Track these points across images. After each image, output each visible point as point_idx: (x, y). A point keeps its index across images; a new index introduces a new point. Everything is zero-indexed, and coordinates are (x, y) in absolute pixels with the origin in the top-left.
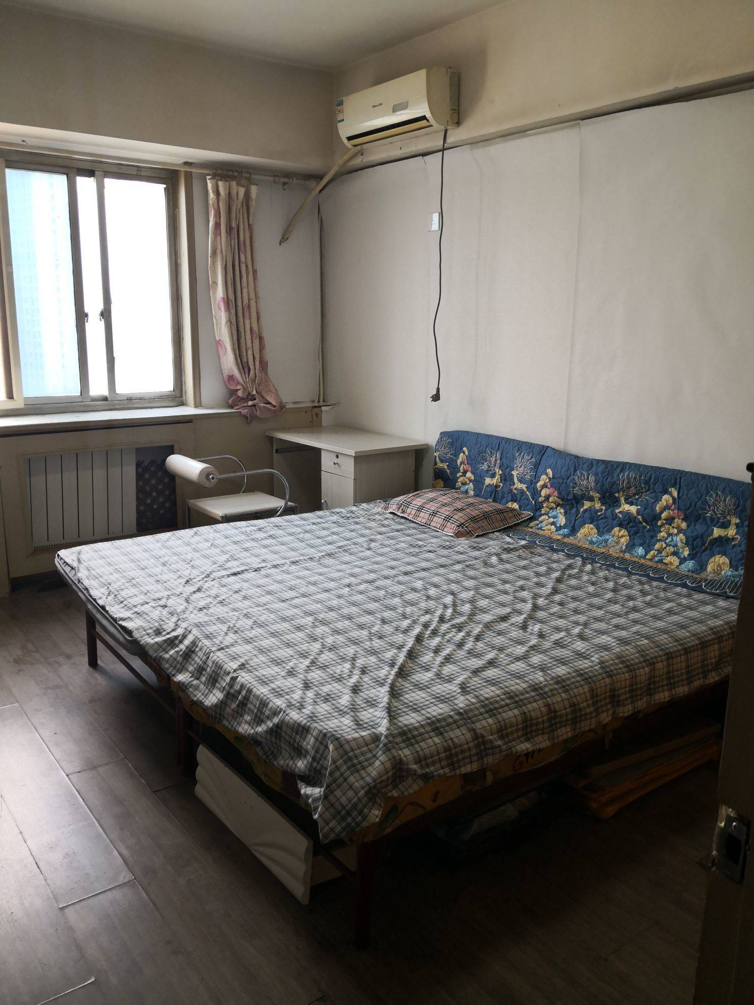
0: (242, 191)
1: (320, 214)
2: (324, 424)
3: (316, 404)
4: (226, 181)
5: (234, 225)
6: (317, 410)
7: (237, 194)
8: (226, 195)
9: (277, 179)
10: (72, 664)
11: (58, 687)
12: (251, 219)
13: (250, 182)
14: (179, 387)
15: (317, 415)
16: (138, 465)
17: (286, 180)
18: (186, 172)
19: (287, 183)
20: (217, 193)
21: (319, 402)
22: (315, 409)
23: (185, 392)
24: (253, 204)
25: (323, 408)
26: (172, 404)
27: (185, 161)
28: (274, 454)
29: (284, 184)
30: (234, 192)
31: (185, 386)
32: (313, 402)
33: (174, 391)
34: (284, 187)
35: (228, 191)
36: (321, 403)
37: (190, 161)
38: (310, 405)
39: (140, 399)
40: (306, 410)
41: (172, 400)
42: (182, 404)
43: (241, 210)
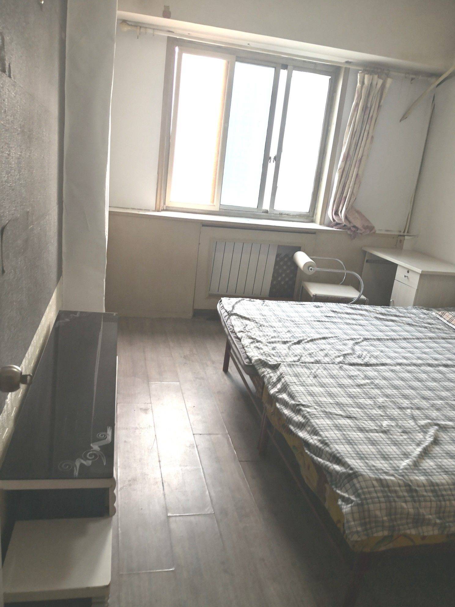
0: (380, 82)
1: (434, 102)
2: (404, 247)
3: (402, 234)
4: (371, 75)
5: (369, 105)
6: (402, 238)
7: (377, 84)
8: (368, 85)
9: (407, 75)
10: (214, 367)
11: (202, 378)
12: (382, 101)
13: (388, 76)
14: (313, 210)
15: (401, 241)
16: (277, 256)
17: (413, 76)
18: (346, 68)
19: (415, 78)
20: (363, 83)
21: (404, 232)
22: (399, 237)
23: (316, 214)
24: (386, 91)
25: (406, 237)
26: (305, 220)
27: (347, 60)
28: (365, 263)
29: (412, 79)
30: (374, 83)
31: (317, 210)
32: (400, 232)
33: (309, 212)
34: (412, 81)
35: (371, 82)
36: (406, 233)
37: (350, 60)
38: (397, 233)
39: (288, 215)
40: (393, 237)
41: (306, 218)
42: (313, 221)
43: (377, 96)
